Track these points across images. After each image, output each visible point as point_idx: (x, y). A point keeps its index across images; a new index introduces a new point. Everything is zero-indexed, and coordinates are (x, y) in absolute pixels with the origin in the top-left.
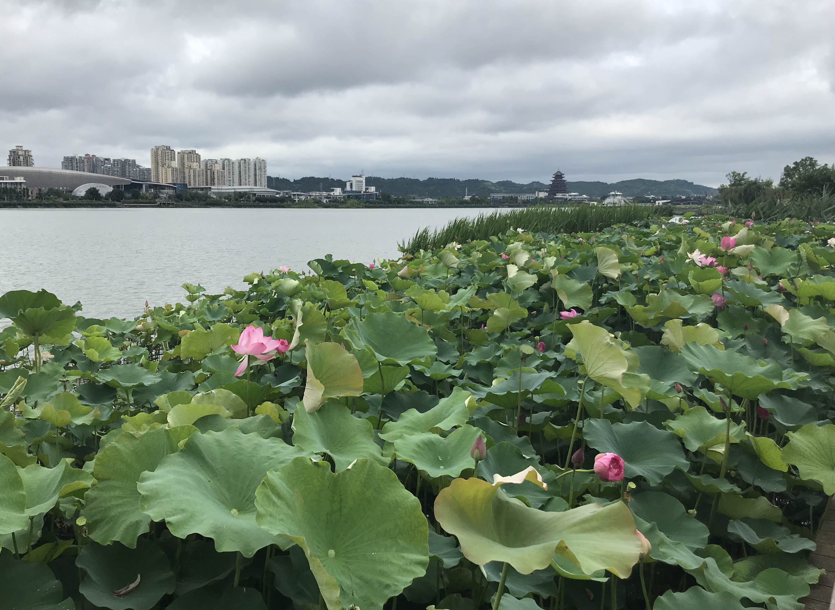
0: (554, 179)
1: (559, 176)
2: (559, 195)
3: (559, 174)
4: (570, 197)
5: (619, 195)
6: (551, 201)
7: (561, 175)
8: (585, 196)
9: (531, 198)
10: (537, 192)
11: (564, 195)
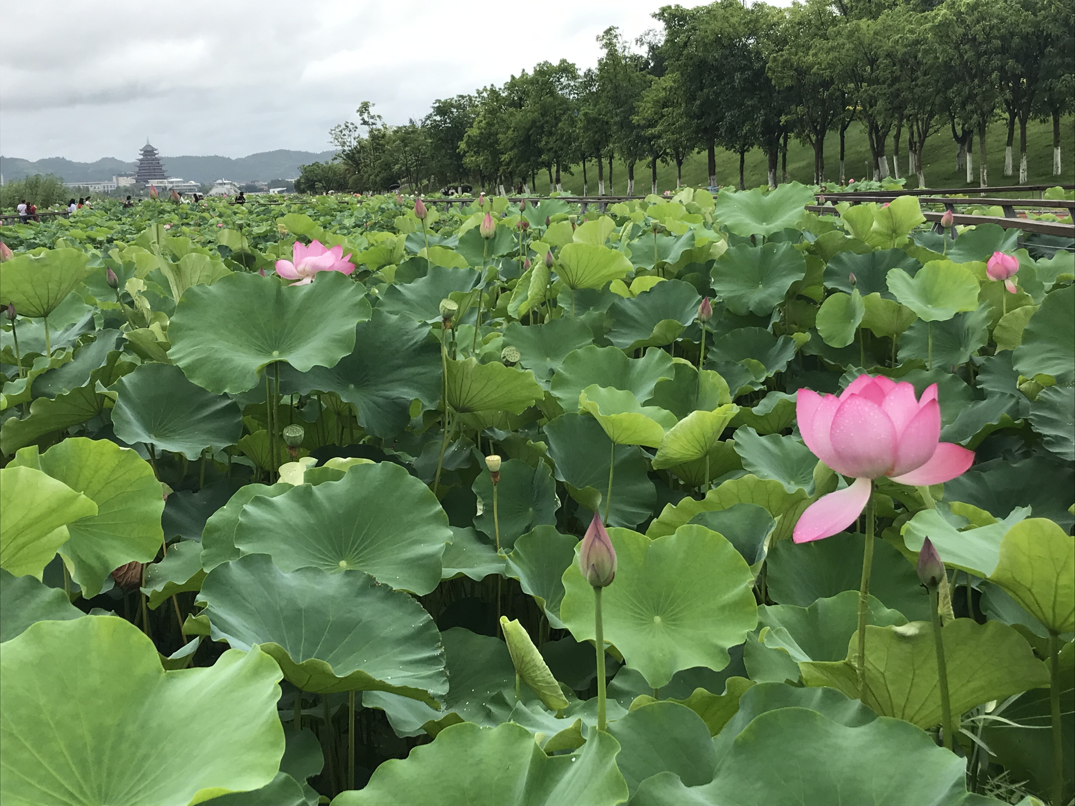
0: (142, 157)
1: (149, 152)
2: (154, 183)
3: (149, 149)
4: (171, 185)
5: (228, 184)
6: (141, 192)
7: (153, 151)
8: (193, 183)
9: (110, 189)
10: (114, 178)
11: (161, 183)
